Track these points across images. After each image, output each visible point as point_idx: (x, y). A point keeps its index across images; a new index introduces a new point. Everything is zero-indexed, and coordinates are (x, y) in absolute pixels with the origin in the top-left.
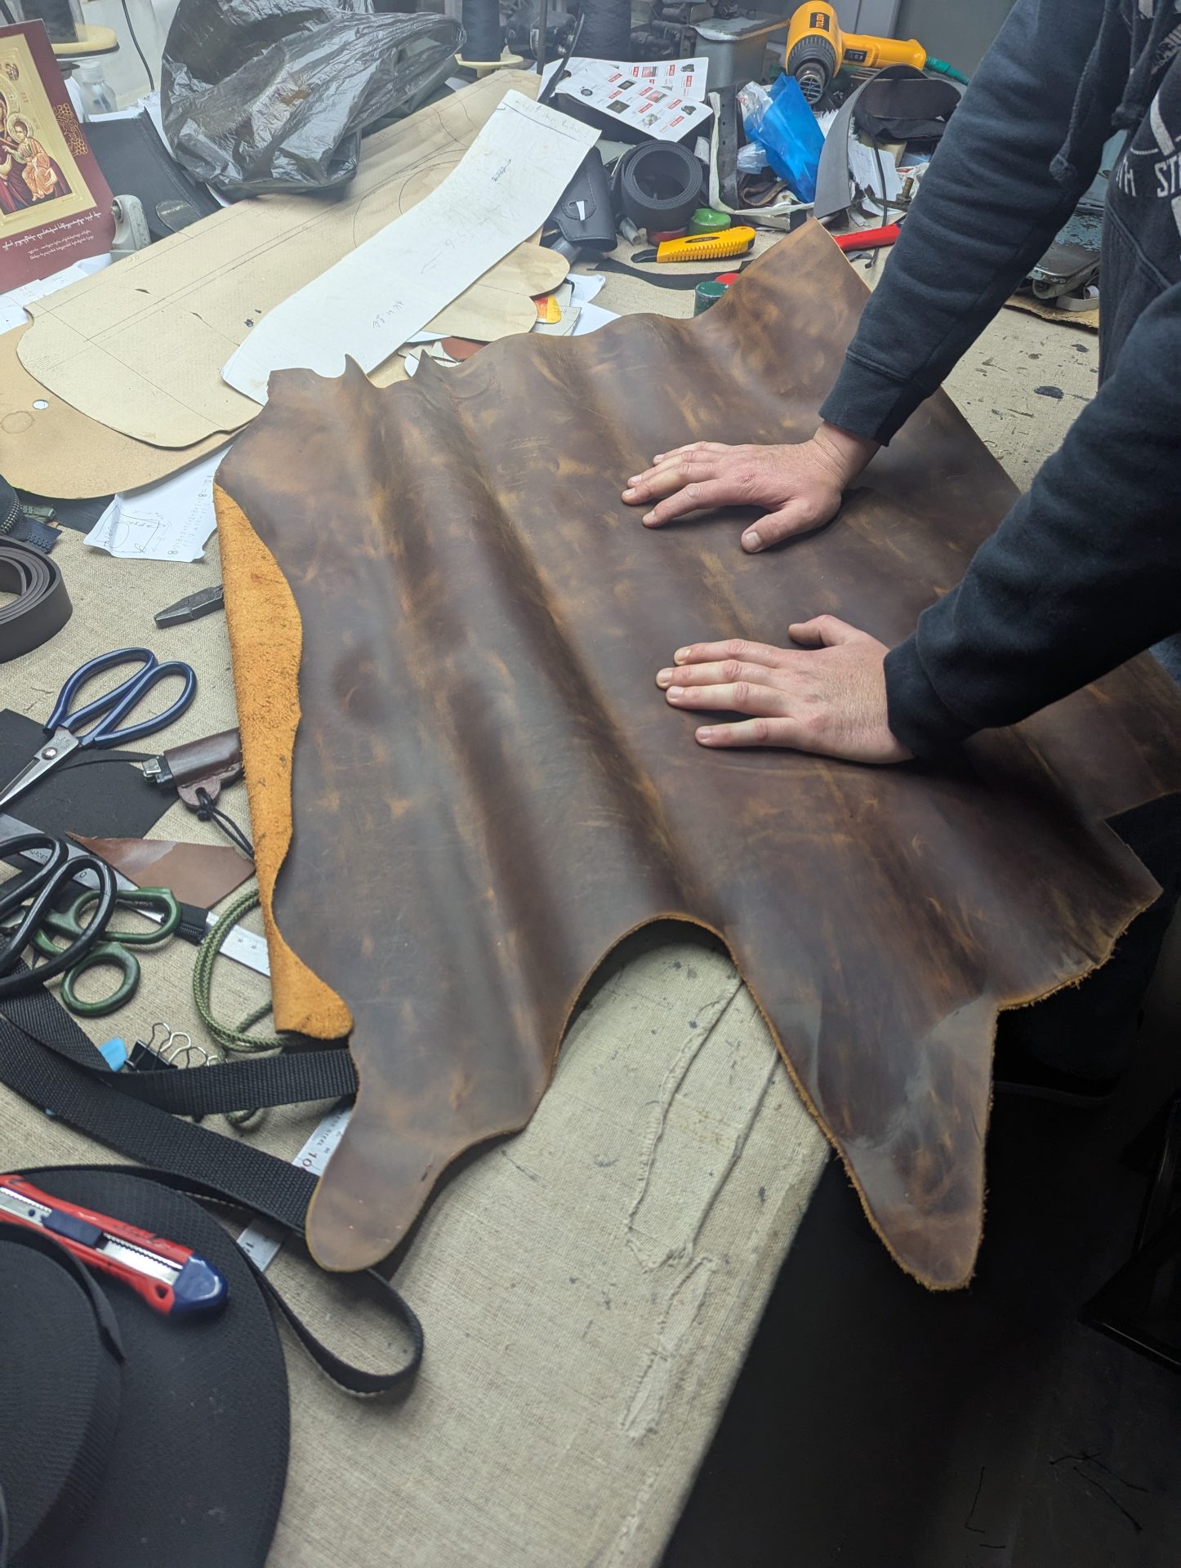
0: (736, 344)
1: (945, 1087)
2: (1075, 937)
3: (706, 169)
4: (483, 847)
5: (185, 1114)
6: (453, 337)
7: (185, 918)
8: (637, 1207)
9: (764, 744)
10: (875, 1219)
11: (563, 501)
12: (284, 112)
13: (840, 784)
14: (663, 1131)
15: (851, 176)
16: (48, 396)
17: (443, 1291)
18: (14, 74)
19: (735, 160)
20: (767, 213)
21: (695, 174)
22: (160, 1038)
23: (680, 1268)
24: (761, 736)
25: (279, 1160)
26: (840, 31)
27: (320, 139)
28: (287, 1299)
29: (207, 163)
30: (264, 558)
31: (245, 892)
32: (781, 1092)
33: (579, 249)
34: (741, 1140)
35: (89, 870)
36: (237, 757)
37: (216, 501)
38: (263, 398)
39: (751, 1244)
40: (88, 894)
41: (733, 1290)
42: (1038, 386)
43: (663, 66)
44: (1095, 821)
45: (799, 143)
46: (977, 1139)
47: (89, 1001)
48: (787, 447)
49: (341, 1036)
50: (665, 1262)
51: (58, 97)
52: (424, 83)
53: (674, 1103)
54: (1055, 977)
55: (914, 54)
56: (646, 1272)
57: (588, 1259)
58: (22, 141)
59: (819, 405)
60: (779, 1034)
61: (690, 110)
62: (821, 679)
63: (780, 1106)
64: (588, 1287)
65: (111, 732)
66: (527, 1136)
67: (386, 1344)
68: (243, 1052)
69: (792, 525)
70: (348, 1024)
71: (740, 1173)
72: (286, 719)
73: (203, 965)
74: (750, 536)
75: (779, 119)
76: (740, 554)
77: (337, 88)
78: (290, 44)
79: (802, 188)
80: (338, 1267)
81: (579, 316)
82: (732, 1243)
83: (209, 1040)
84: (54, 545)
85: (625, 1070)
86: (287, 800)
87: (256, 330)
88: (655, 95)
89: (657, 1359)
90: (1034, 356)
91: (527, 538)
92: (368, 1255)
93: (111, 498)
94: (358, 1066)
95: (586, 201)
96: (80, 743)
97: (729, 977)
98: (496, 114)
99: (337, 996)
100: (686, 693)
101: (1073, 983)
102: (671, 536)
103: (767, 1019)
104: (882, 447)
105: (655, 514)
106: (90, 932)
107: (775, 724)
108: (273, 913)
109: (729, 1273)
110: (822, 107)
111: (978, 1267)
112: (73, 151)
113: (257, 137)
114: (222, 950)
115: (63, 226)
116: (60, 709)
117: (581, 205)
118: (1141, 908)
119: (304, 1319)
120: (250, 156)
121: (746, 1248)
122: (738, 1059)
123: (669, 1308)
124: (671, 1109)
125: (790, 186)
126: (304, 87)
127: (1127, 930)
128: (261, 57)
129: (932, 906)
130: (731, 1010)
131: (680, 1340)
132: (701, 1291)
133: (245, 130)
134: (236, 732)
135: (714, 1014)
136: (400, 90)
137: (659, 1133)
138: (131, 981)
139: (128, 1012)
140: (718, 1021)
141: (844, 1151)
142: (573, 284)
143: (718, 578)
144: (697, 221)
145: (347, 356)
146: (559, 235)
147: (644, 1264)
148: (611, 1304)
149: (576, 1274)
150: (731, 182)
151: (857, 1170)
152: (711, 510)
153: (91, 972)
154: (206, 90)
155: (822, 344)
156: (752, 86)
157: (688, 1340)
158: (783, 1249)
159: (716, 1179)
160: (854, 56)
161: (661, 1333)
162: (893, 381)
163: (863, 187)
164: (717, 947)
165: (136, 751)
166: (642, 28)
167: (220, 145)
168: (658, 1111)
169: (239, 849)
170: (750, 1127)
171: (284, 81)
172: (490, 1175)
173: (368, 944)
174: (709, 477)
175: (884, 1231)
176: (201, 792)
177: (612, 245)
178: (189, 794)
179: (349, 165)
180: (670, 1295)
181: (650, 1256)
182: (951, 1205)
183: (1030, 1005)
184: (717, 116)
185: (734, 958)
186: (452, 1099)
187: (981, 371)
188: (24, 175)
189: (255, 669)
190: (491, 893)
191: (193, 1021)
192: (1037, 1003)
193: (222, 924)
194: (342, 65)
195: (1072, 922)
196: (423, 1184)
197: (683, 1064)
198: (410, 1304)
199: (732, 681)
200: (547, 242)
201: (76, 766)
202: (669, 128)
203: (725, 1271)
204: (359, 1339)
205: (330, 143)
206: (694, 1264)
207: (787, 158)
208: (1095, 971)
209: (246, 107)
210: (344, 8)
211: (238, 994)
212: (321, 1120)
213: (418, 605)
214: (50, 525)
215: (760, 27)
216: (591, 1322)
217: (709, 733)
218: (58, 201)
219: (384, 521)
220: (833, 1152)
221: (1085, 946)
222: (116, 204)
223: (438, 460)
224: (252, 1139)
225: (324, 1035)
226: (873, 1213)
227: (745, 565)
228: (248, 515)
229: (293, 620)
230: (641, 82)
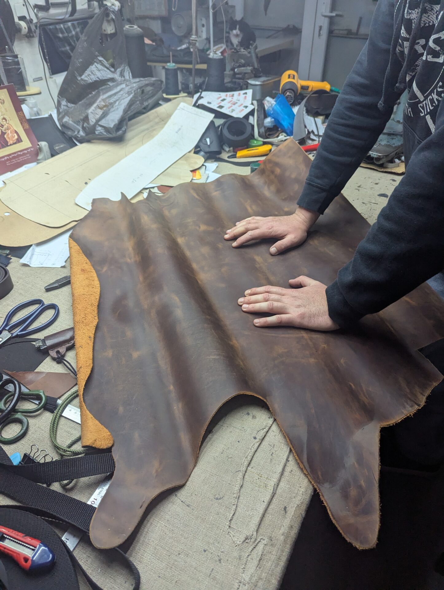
0: (265, 183)
1: (360, 460)
2: (409, 396)
3: (253, 126)
4: (169, 369)
5: (43, 483)
6: (161, 185)
7: (48, 402)
8: (232, 517)
9: (280, 325)
10: (334, 518)
11: (202, 240)
12: (100, 112)
13: (311, 339)
14: (243, 483)
15: (305, 127)
16: (10, 211)
17: (149, 557)
18: (3, 102)
19: (263, 123)
20: (276, 140)
21: (249, 129)
22: (34, 450)
23: (251, 543)
24: (279, 321)
25: (81, 502)
26: (299, 80)
27: (113, 120)
28: (81, 563)
29: (72, 130)
30: (86, 263)
31: (73, 391)
32: (292, 465)
33: (208, 155)
34: (276, 486)
35: (10, 384)
36: (72, 338)
37: (69, 243)
38: (89, 208)
39: (281, 532)
40: (10, 394)
41: (274, 553)
42: (379, 193)
43: (236, 93)
44: (414, 350)
45: (286, 117)
46: (375, 482)
47: (8, 437)
48: (285, 217)
49: (109, 447)
50: (244, 541)
51: (18, 110)
52: (151, 101)
53: (247, 471)
54: (403, 413)
55: (327, 86)
56: (236, 546)
57: (211, 541)
58: (5, 125)
59: (296, 201)
60: (290, 440)
61: (246, 107)
62: (302, 299)
63: (292, 471)
64: (212, 553)
65: (25, 330)
66: (186, 487)
67: (124, 582)
68: (68, 456)
69: (289, 244)
70: (112, 442)
71: (276, 500)
72: (92, 322)
73: (54, 421)
74: (273, 249)
75: (278, 109)
76: (270, 256)
77: (119, 103)
78: (102, 90)
79: (288, 131)
80: (103, 547)
81: (208, 177)
82: (273, 532)
83: (55, 452)
84: (9, 263)
85: (227, 458)
86: (91, 353)
87: (88, 186)
88: (234, 103)
89: (241, 585)
90: (377, 184)
91: (188, 253)
92: (116, 541)
93: (31, 246)
94: (115, 460)
95: (210, 139)
96: (12, 336)
97: (269, 418)
98: (177, 111)
99: (108, 431)
100: (249, 306)
101: (410, 415)
102: (243, 250)
103: (285, 434)
104: (321, 215)
105: (237, 243)
106: (9, 409)
107: (284, 317)
108: (83, 398)
109: (272, 545)
110: (293, 104)
111: (379, 538)
112: (23, 128)
113: (90, 121)
114: (63, 415)
115: (19, 153)
116: (5, 323)
117: (208, 140)
118: (435, 384)
119: (89, 572)
120: (88, 128)
121: (279, 533)
122: (274, 451)
123: (246, 562)
124: (246, 474)
125: (284, 131)
126: (107, 104)
127: (430, 393)
128: (92, 95)
129: (350, 386)
130: (270, 431)
131: (251, 576)
132: (260, 553)
133: (86, 119)
134: (72, 329)
135: (263, 433)
136: (142, 103)
137: (241, 484)
138: (24, 428)
139: (23, 441)
140: (265, 436)
141: (319, 489)
142: (206, 166)
143: (261, 265)
144: (250, 144)
145: (122, 193)
146: (200, 150)
147: (235, 542)
148: (221, 561)
149: (206, 548)
150: (262, 130)
151: (325, 497)
152: (257, 241)
153: (9, 426)
154: (73, 107)
155: (297, 180)
156: (268, 98)
157: (254, 575)
158: (295, 534)
159: (266, 503)
160: (304, 88)
161: (243, 573)
162: (323, 190)
163: (310, 130)
164: (263, 405)
165: (34, 338)
166: (229, 82)
167: (77, 124)
168: (240, 475)
169: (72, 374)
170: (279, 480)
171: (100, 102)
172: (170, 505)
173: (121, 409)
174: (256, 228)
175: (338, 524)
176: (58, 352)
177: (220, 153)
178: (53, 353)
179: (123, 129)
180: (247, 556)
181: (238, 539)
182: (366, 511)
183: (393, 425)
184: (256, 108)
185: (271, 410)
186: (154, 472)
187: (357, 189)
188: (5, 136)
189: (81, 304)
190: (172, 387)
191: (49, 444)
192: (396, 424)
193: (63, 404)
194: (120, 96)
195: (408, 391)
196: (141, 509)
197: (251, 454)
198: (135, 564)
199: (267, 301)
200: (196, 153)
201: (9, 345)
202: (239, 113)
203: (270, 544)
204: (112, 580)
205: (116, 122)
206: (257, 541)
207: (282, 122)
208: (418, 409)
209: (86, 111)
210: (122, 77)
211: (68, 432)
212: (99, 484)
213: (145, 278)
214: (8, 256)
215: (270, 80)
216: (213, 569)
217: (259, 321)
218: (18, 145)
219: (134, 249)
220: (315, 490)
221: (414, 400)
222: (38, 145)
223: (154, 226)
224: (70, 493)
225: (101, 447)
226: (333, 515)
227: (271, 260)
228: (82, 248)
229: (97, 285)
230: (229, 99)
